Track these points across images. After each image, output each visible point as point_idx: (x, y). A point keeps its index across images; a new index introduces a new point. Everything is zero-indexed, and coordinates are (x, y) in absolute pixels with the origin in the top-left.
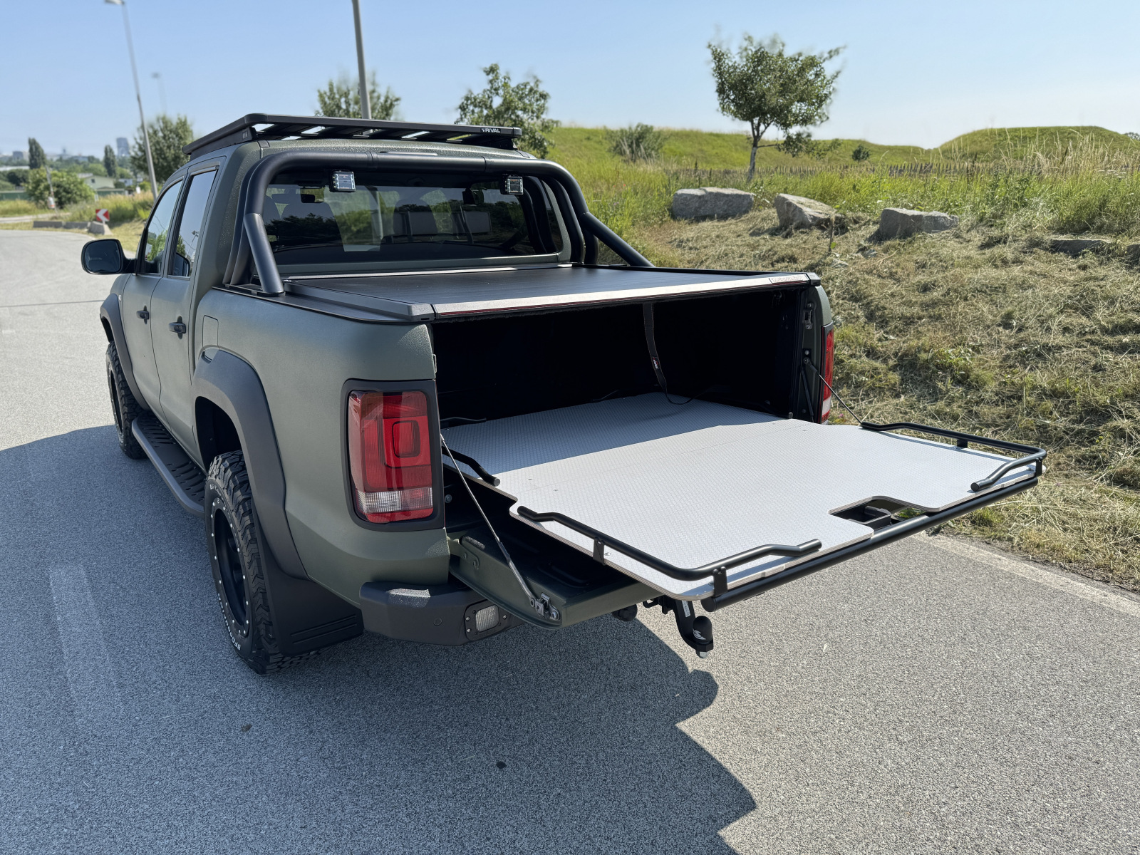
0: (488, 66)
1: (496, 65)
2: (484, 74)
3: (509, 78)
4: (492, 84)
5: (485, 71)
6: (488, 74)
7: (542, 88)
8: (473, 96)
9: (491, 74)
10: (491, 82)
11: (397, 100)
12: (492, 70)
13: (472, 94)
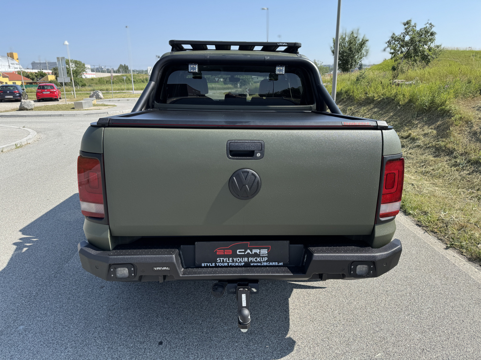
0: (405, 21)
1: (410, 20)
2: (403, 25)
3: (415, 26)
4: (406, 30)
5: (404, 24)
6: (405, 25)
7: (433, 30)
8: (395, 36)
9: (407, 25)
10: (406, 29)
11: (367, 41)
12: (408, 23)
13: (395, 35)
